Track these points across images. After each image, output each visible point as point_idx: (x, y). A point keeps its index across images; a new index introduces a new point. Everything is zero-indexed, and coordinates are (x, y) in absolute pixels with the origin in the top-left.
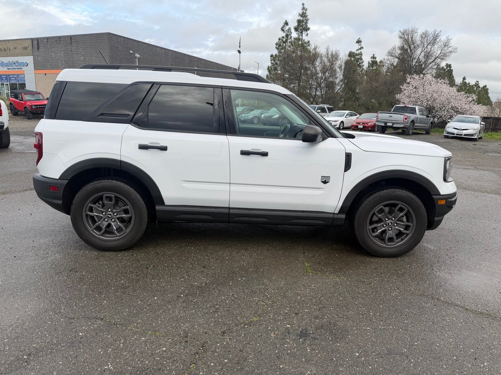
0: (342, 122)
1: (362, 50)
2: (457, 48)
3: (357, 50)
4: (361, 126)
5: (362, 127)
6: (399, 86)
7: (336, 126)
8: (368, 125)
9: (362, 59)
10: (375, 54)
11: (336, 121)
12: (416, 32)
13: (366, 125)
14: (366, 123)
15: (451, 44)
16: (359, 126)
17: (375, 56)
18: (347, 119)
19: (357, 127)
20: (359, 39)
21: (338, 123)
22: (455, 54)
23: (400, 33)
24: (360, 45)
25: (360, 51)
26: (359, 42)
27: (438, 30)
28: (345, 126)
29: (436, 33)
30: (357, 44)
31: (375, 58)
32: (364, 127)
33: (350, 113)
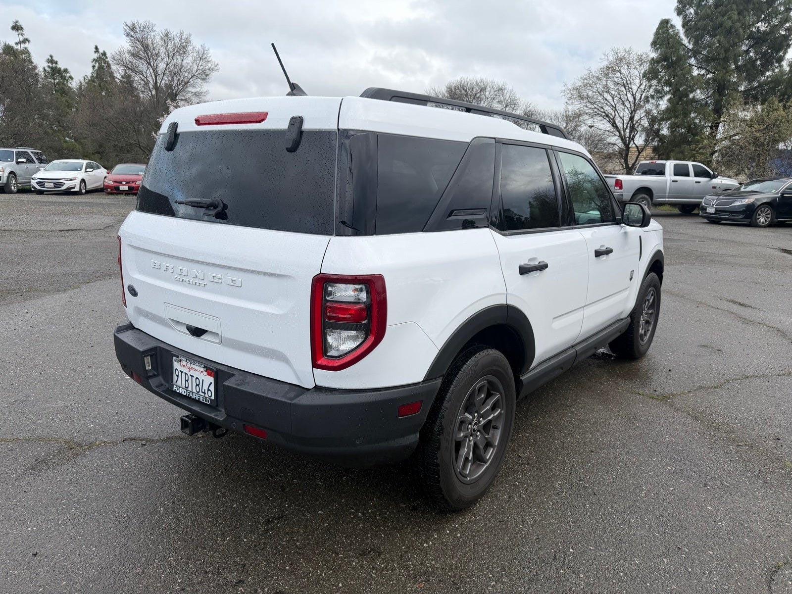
0: (83, 181)
1: (27, 45)
2: (218, 64)
3: (17, 44)
4: (124, 187)
5: (127, 189)
6: (158, 118)
7: (74, 188)
8: (136, 186)
9: (32, 63)
10: (53, 55)
11: (71, 180)
12: (152, 30)
13: (133, 185)
14: (133, 182)
15: (210, 56)
16: (120, 187)
17: (55, 59)
18: (90, 175)
19: (117, 188)
20: (17, 22)
21: (77, 183)
22: (216, 72)
23: (127, 28)
24: (22, 35)
25: (23, 45)
26: (17, 28)
27: (185, 33)
28: (89, 187)
29: (184, 37)
30: (15, 33)
31: (56, 63)
32: (131, 188)
33: (90, 163)
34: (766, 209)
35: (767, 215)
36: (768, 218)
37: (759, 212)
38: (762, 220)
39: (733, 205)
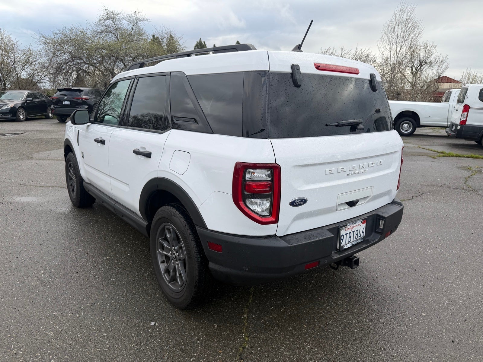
34: (22, 110)
35: (23, 113)
36: (24, 115)
37: (19, 112)
38: (21, 117)
39: (2, 109)
